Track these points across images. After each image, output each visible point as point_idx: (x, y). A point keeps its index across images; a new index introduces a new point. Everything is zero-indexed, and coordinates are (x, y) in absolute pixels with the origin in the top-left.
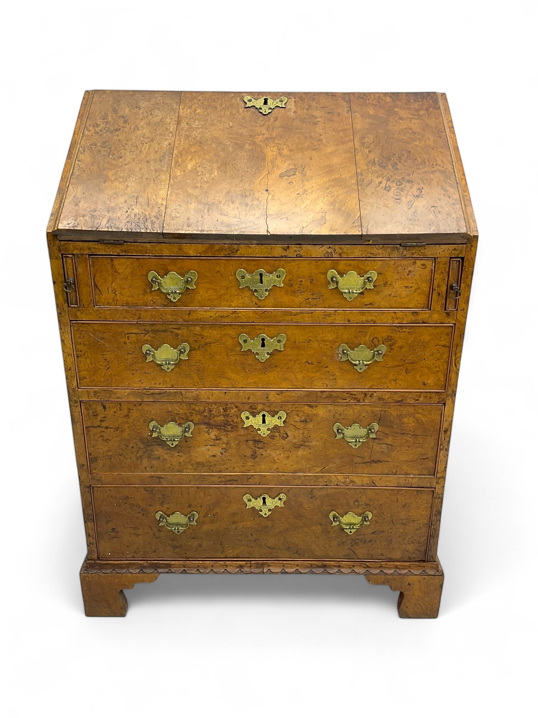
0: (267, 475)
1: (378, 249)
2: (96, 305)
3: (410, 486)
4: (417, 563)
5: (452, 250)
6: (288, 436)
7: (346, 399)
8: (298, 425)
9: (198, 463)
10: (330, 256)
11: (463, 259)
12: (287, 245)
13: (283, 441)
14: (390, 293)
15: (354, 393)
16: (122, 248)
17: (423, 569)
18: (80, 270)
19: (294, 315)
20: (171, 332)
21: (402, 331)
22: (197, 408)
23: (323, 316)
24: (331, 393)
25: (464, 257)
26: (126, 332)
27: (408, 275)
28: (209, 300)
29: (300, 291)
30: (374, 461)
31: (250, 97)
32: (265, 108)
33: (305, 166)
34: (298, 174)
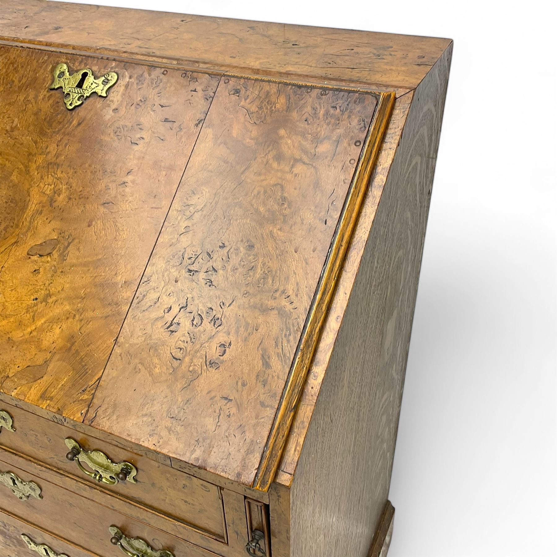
14: (162, 498)
25: (268, 505)
27: (184, 488)
29: (39, 445)
31: (65, 67)
32: (75, 95)
33: (73, 240)
34: (55, 255)
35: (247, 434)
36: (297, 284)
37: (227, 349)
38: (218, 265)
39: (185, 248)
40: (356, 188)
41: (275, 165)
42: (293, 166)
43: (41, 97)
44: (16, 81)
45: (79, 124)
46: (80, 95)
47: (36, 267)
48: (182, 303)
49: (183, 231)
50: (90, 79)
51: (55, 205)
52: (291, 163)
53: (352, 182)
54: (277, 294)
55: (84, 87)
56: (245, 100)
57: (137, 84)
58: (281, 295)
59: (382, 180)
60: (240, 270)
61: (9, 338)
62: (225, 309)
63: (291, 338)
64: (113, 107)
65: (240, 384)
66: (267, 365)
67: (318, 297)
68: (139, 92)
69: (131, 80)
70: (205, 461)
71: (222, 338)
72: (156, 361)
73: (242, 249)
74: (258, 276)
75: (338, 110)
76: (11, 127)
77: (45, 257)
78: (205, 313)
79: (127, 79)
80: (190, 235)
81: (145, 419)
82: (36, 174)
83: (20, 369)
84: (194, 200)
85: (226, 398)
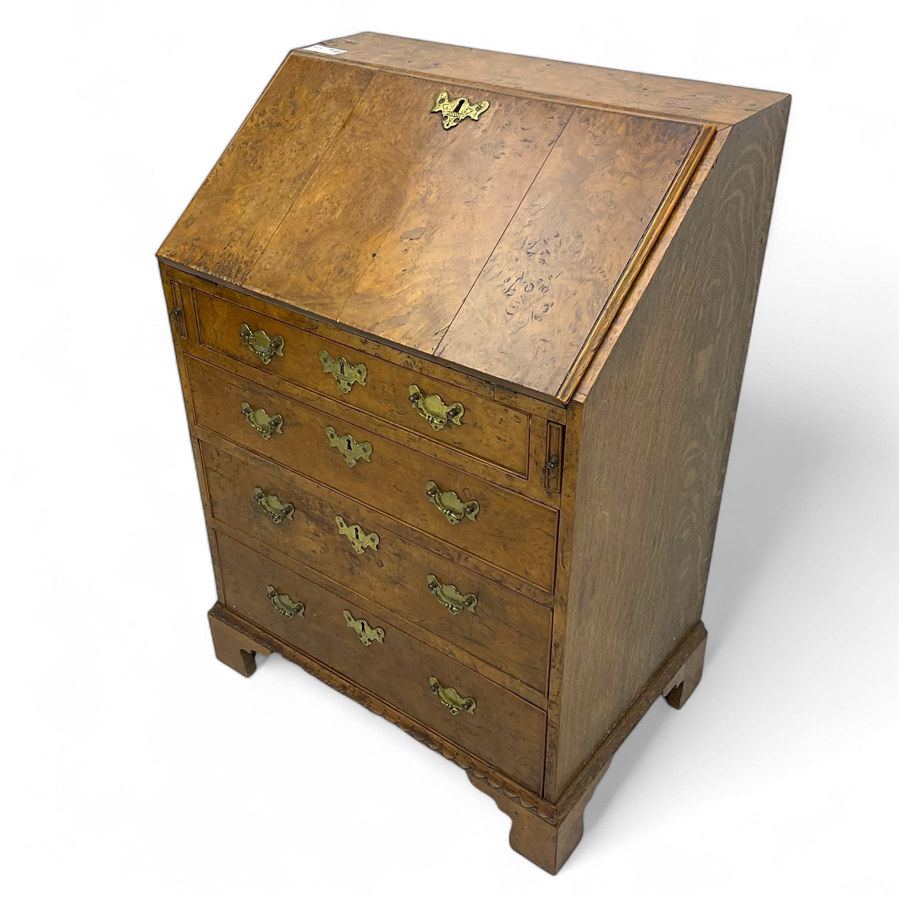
0: (365, 599)
1: (462, 379)
2: (203, 343)
3: (516, 692)
4: (530, 794)
5: (550, 411)
6: (383, 565)
7: (439, 551)
8: (392, 556)
9: (300, 552)
10: (410, 367)
11: (564, 427)
12: (364, 339)
13: (378, 568)
14: (480, 438)
15: (448, 547)
16: (217, 290)
17: (536, 805)
18: (185, 302)
19: (378, 425)
20: (266, 397)
21: (496, 493)
22: (295, 492)
23: (408, 439)
24: (423, 536)
25: (565, 426)
26: (228, 381)
27: (500, 423)
28: (296, 374)
29: (383, 398)
30: (476, 641)
31: (445, 95)
32: (452, 118)
33: (438, 229)
34: (422, 239)
35: (557, 363)
36: (611, 263)
37: (550, 308)
38: (551, 249)
39: (526, 237)
40: (670, 196)
41: (609, 176)
42: (623, 178)
43: (423, 117)
44: (402, 105)
45: (453, 141)
46: (456, 118)
47: (406, 248)
48: (519, 276)
49: (527, 224)
50: (465, 106)
51: (427, 202)
52: (622, 175)
53: (668, 191)
54: (595, 270)
55: (460, 112)
56: (593, 126)
57: (505, 111)
58: (597, 271)
59: (694, 193)
60: (568, 253)
61: (381, 297)
62: (552, 280)
63: (600, 300)
64: (483, 128)
65: (556, 331)
66: (578, 318)
67: (626, 273)
68: (505, 118)
69: (500, 108)
70: (522, 380)
71: (547, 300)
72: (494, 315)
73: (572, 238)
74: (581, 257)
75: (667, 137)
76: (395, 141)
77: (415, 240)
78: (536, 282)
79: (497, 107)
80: (532, 227)
81: (481, 353)
82: (413, 178)
83: (387, 318)
84: (540, 201)
85: (544, 340)
